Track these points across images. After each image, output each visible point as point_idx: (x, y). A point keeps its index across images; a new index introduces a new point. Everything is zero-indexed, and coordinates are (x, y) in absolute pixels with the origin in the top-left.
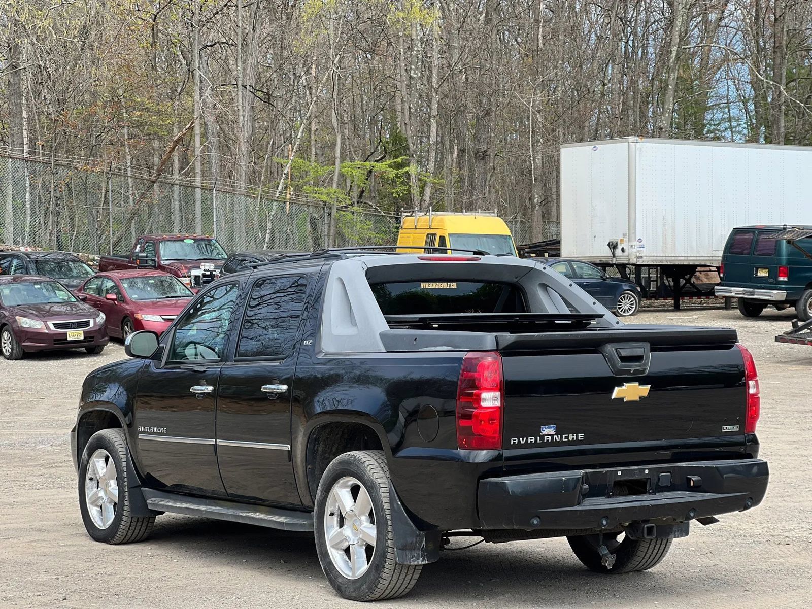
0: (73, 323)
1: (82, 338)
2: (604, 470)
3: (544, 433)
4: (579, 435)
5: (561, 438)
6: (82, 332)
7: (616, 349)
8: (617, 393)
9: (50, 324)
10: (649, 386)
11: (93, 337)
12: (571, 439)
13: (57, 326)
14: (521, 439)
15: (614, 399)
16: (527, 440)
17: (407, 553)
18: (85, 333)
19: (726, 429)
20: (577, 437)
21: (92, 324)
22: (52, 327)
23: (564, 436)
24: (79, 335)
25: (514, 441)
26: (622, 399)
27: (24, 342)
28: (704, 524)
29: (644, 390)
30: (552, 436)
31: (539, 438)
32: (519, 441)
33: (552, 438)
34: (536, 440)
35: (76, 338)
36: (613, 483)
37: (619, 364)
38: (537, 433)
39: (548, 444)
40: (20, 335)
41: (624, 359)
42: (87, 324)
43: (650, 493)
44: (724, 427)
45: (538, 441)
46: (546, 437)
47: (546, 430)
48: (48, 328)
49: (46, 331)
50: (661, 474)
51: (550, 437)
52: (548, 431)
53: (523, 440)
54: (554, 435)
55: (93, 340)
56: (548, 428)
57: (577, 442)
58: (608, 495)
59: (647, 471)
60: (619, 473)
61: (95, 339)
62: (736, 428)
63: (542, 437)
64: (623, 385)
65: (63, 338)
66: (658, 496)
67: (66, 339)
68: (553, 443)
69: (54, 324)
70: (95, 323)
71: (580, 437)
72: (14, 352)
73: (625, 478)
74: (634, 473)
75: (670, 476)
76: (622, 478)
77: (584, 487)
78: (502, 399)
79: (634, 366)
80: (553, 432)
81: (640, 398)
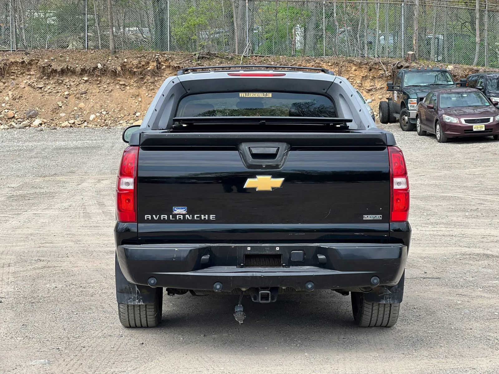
0: (478, 120)
1: (484, 129)
2: (233, 245)
3: (175, 212)
4: (211, 215)
5: (193, 217)
6: (484, 125)
7: (249, 148)
8: (249, 183)
9: (463, 120)
10: (284, 179)
11: (492, 129)
12: (203, 218)
13: (467, 121)
14: (154, 216)
15: (246, 189)
16: (160, 217)
17: (125, 295)
18: (485, 126)
19: (368, 217)
21: (491, 120)
22: (464, 122)
23: (196, 216)
24: (482, 127)
25: (148, 217)
26: (255, 189)
27: (446, 131)
28: (343, 295)
29: (278, 182)
30: (184, 215)
31: (171, 216)
32: (152, 217)
33: (184, 217)
34: (169, 217)
35: (479, 129)
36: (242, 256)
37: (250, 160)
38: (170, 212)
39: (180, 221)
40: (446, 126)
41: (255, 156)
42: (488, 120)
43: (283, 266)
44: (365, 216)
45: (171, 218)
46: (178, 216)
47: (178, 210)
48: (461, 123)
49: (460, 125)
50: (292, 252)
51: (182, 216)
52: (180, 211)
53: (156, 217)
54: (186, 214)
55: (492, 131)
57: (209, 221)
58: (239, 265)
59: (278, 249)
60: (249, 249)
61: (493, 130)
62: (378, 217)
63: (175, 216)
64: (256, 178)
65: (470, 129)
66: (292, 268)
67: (472, 130)
68: (185, 221)
69: (465, 120)
70: (494, 119)
71: (211, 217)
72: (441, 137)
73: (256, 253)
74: (265, 249)
75: (302, 254)
76: (252, 253)
77: (203, 257)
78: (136, 184)
79: (265, 162)
80: (184, 212)
81: (273, 188)
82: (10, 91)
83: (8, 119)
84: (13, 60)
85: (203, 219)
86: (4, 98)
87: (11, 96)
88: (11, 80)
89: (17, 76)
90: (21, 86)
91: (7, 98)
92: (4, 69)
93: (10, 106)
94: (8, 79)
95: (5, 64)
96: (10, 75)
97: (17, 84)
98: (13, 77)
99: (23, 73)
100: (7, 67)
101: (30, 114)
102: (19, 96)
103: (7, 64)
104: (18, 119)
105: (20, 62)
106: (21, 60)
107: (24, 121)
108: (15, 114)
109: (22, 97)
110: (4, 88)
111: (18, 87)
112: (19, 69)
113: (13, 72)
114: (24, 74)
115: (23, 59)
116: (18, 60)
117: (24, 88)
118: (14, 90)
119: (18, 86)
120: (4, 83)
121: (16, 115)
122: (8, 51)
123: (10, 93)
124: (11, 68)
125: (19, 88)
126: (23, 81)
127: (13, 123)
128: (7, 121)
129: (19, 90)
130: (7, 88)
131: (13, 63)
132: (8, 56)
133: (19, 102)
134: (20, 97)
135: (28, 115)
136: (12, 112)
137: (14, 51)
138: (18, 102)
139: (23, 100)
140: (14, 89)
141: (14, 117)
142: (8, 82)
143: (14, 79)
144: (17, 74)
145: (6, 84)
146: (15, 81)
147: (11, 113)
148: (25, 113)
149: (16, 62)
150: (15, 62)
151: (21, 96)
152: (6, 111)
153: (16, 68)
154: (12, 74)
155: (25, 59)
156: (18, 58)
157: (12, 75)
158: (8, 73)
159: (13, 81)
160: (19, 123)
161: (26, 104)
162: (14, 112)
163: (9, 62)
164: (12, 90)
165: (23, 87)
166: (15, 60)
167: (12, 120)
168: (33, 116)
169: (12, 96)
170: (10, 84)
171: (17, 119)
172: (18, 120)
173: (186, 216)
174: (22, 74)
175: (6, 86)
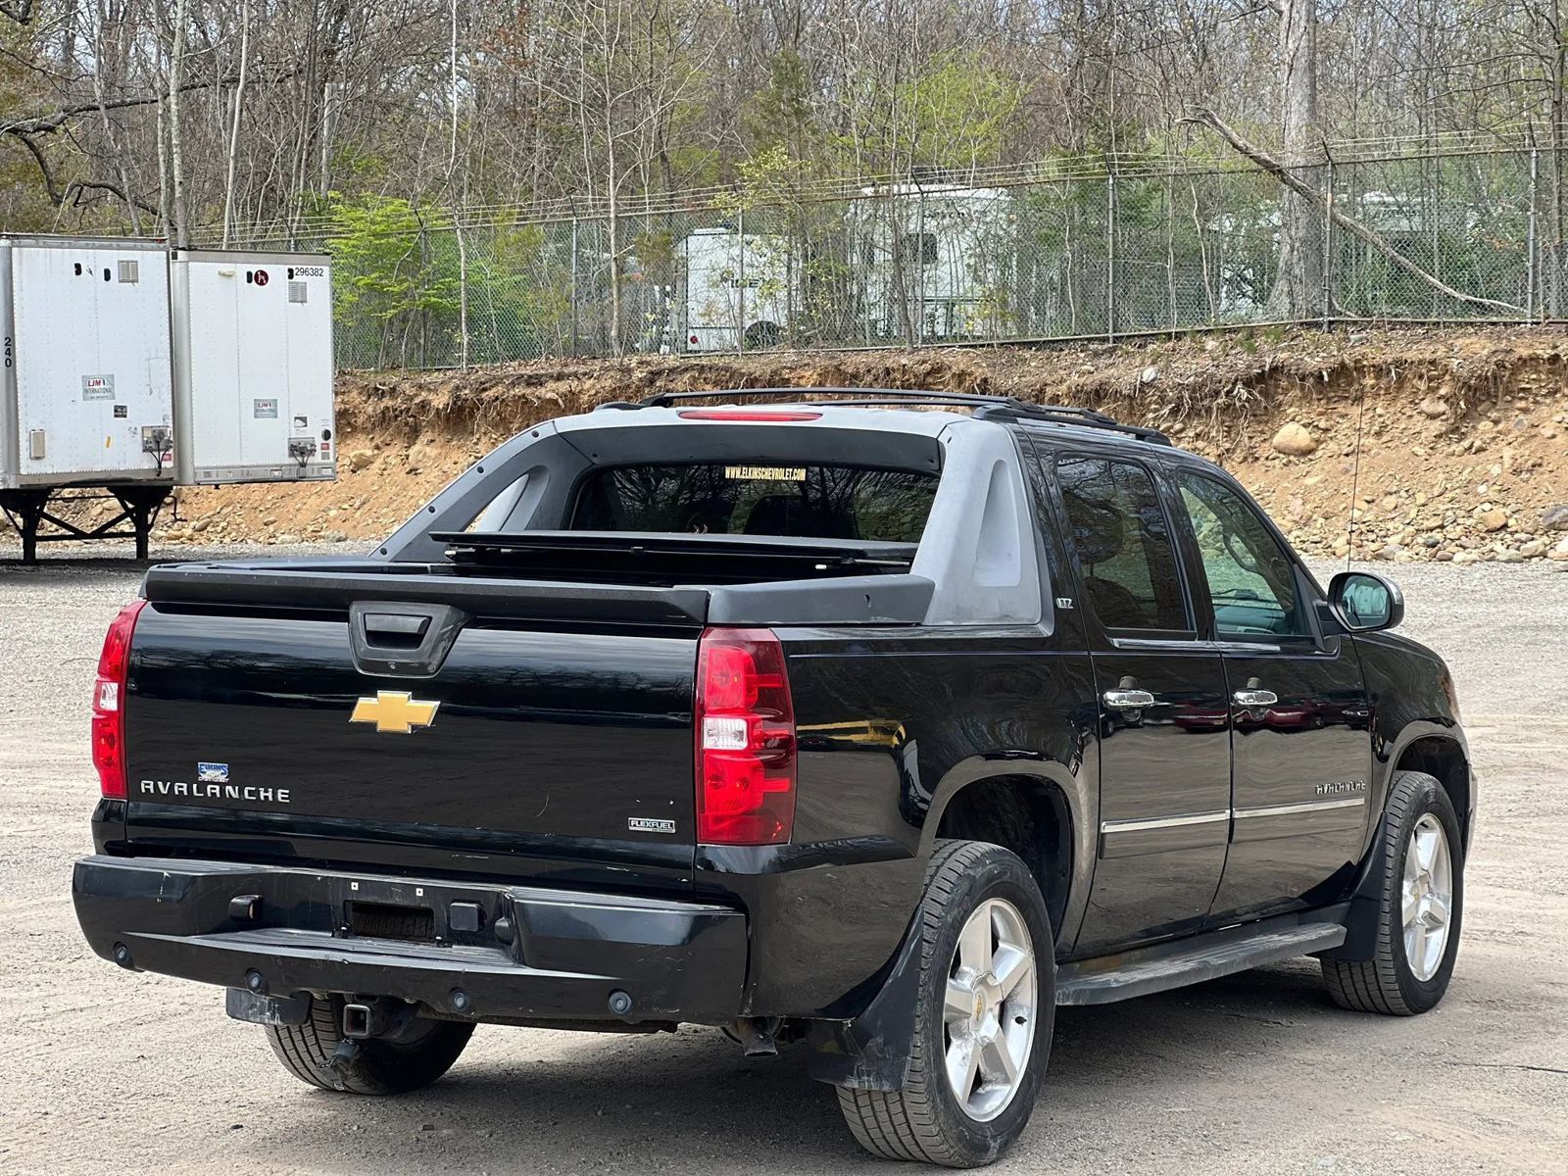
2: (321, 874)
3: (203, 777)
4: (280, 791)
5: (241, 792)
7: (364, 615)
10: (436, 703)
14: (160, 784)
15: (356, 724)
19: (638, 824)
20: (275, 795)
25: (147, 785)
26: (375, 725)
29: (425, 711)
30: (222, 785)
31: (195, 786)
32: (156, 787)
33: (222, 791)
34: (190, 789)
36: (341, 905)
37: (364, 647)
38: (192, 776)
39: (213, 801)
41: (372, 637)
43: (439, 943)
44: (634, 821)
46: (209, 787)
47: (209, 772)
50: (453, 904)
51: (218, 787)
52: (213, 774)
53: (165, 786)
54: (225, 784)
56: (209, 768)
57: (274, 806)
58: (339, 929)
59: (422, 894)
60: (355, 886)
62: (666, 826)
63: (203, 786)
64: (375, 695)
68: (224, 801)
71: (280, 796)
73: (371, 899)
74: (391, 892)
75: (476, 912)
76: (363, 899)
77: (234, 900)
78: (122, 700)
79: (395, 655)
80: (223, 779)
81: (414, 727)
82: (1507, 448)
83: (1488, 531)
84: (1525, 353)
85: (262, 798)
86: (1488, 467)
87: (1507, 462)
88: (1517, 412)
89: (1536, 402)
90: (1543, 431)
91: (1496, 470)
92: (1495, 378)
93: (1500, 491)
94: (1506, 410)
95: (1500, 365)
96: (1513, 398)
97: (1533, 426)
98: (1522, 404)
99: (1556, 393)
100: (1507, 373)
101: (1554, 519)
102: (1530, 463)
103: (1507, 365)
104: (1516, 532)
105: (1546, 356)
106: (1549, 351)
107: (1533, 539)
108: (1511, 516)
109: (1540, 465)
110: (1494, 438)
111: (1535, 436)
112: (1543, 381)
113: (1523, 390)
114: (1558, 395)
115: (1555, 347)
116: (1539, 352)
117: (1554, 436)
118: (1522, 444)
119: (1533, 432)
120: (1496, 422)
121: (1511, 522)
122: (1519, 323)
123: (1508, 453)
124: (1520, 377)
125: (1537, 439)
126: (1551, 415)
127: (1498, 547)
128: (1483, 539)
129: (1534, 443)
130: (1502, 437)
131: (1525, 361)
132: (1513, 338)
133: (1531, 482)
134: (1534, 466)
135: (1547, 523)
136: (1503, 510)
137: (1538, 323)
138: (1527, 481)
139: (1542, 474)
140: (1520, 440)
141: (1505, 526)
142: (1507, 418)
143: (1525, 411)
144: (1536, 395)
145: (1500, 427)
146: (1529, 417)
147: (1497, 516)
148: (1540, 516)
149: (1535, 358)
150: (1532, 359)
151: (1539, 461)
152: (1487, 506)
153: (1534, 376)
154: (1521, 395)
155: (1561, 348)
156: (1543, 346)
157: (1521, 399)
158: (1508, 392)
159: (1521, 417)
160: (1518, 544)
161: (1550, 488)
162: (1508, 513)
163: (1514, 357)
164: (1515, 443)
165: (1549, 434)
166: (1531, 352)
167: (1499, 537)
168: (1562, 526)
169: (1511, 461)
170: (1511, 425)
171: (1512, 533)
172: (1517, 536)
173: (227, 787)
174: (1552, 393)
175: (1499, 432)
